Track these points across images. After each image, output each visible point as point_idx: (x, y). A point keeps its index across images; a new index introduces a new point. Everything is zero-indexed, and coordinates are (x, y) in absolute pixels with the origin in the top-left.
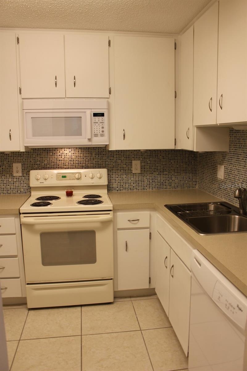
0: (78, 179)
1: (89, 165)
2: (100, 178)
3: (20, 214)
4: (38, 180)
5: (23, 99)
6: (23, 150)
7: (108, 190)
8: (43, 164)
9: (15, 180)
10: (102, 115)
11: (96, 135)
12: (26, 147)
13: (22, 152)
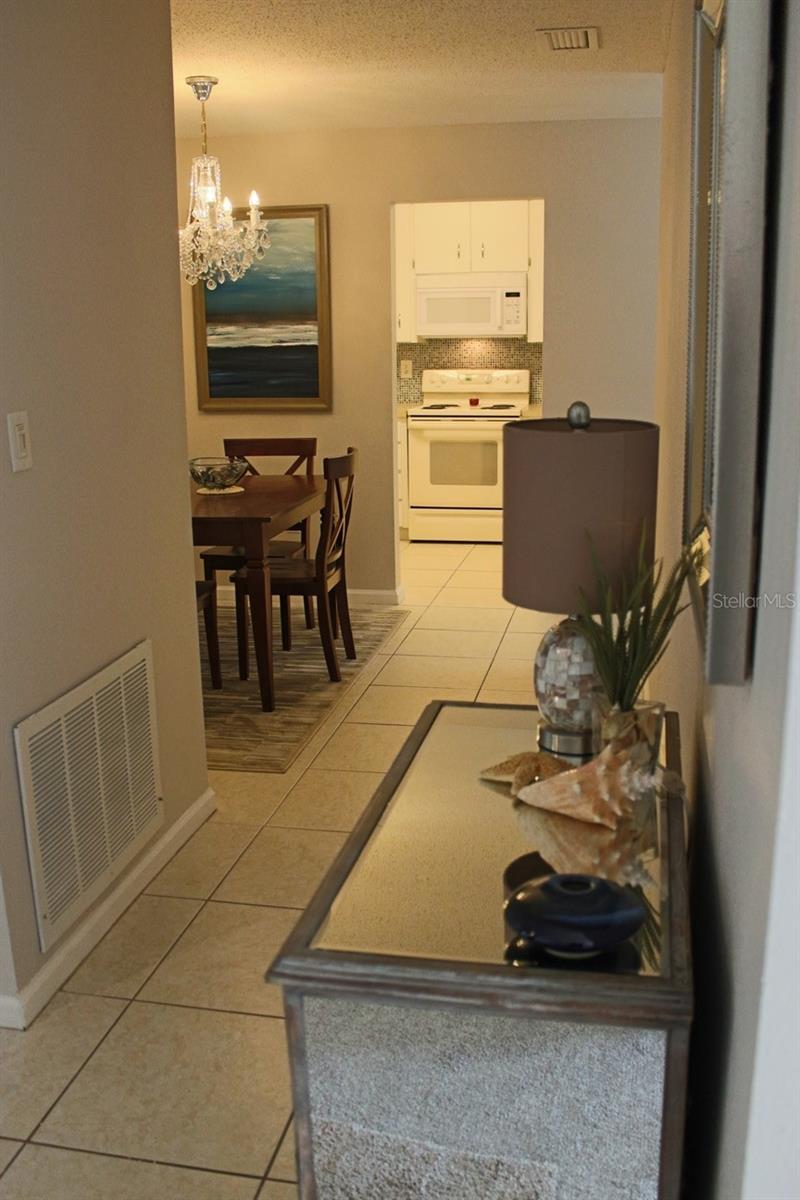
0: (487, 383)
1: (506, 365)
2: (518, 382)
3: (407, 416)
4: (433, 382)
5: (418, 275)
6: (414, 341)
7: (531, 402)
8: (441, 362)
9: (403, 384)
10: (517, 295)
11: (509, 322)
12: (419, 337)
13: (413, 344)
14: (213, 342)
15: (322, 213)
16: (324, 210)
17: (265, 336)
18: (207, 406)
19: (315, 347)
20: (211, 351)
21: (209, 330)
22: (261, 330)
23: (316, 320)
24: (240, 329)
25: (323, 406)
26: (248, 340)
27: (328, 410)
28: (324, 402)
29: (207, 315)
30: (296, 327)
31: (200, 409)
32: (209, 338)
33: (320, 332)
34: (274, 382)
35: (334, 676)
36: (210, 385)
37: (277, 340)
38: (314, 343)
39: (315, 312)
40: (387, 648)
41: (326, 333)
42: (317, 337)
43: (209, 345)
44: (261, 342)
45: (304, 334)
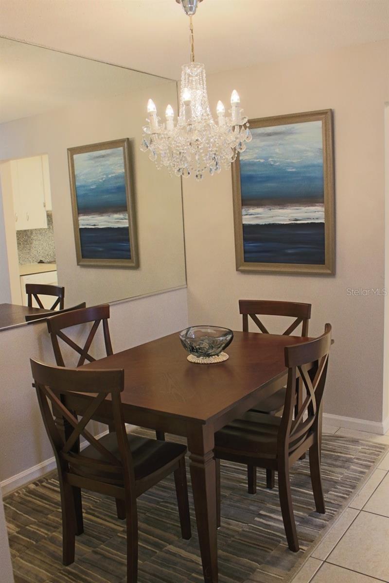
14: (247, 220)
15: (327, 117)
16: (329, 113)
17: (284, 215)
18: (241, 268)
19: (322, 224)
20: (246, 227)
21: (244, 212)
22: (281, 211)
23: (323, 202)
24: (266, 210)
25: (329, 272)
26: (272, 219)
27: (333, 274)
28: (329, 269)
29: (242, 200)
30: (307, 208)
31: (237, 270)
32: (244, 217)
33: (326, 212)
34: (290, 251)
35: (293, 547)
36: (245, 252)
37: (292, 218)
38: (322, 221)
39: (323, 196)
40: (357, 501)
41: (332, 213)
42: (324, 216)
43: (244, 223)
44: (280, 220)
45: (313, 214)
